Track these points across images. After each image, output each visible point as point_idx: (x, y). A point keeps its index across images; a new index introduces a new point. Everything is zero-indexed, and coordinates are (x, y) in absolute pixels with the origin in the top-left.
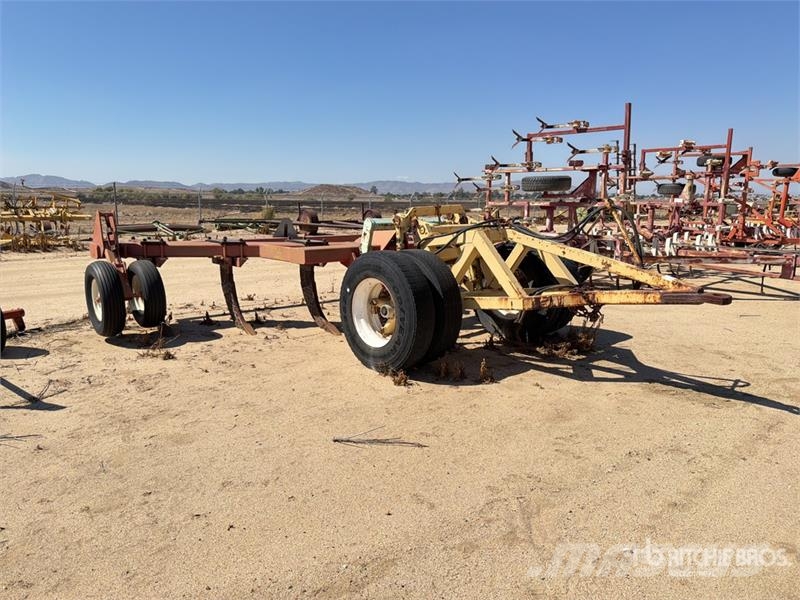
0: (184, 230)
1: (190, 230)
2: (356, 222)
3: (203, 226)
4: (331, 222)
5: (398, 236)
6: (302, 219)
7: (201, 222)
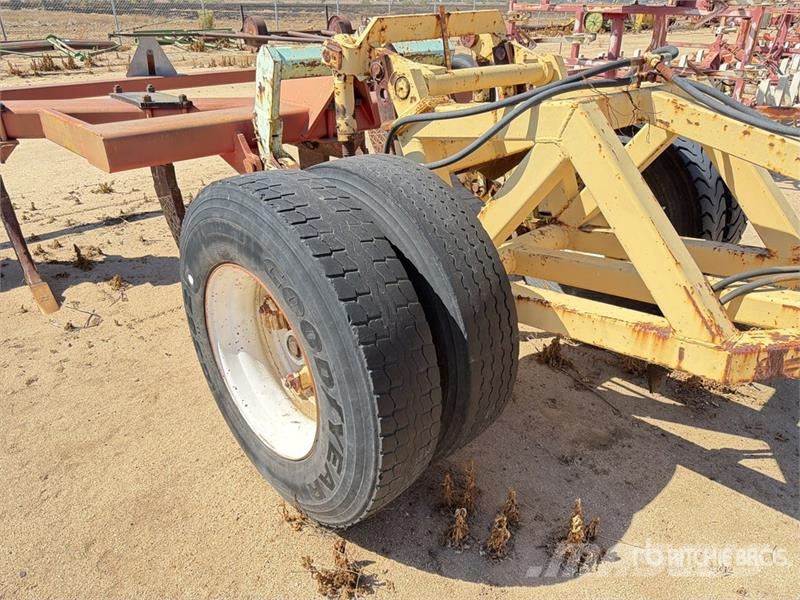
0: (90, 47)
1: (100, 48)
2: (319, 33)
3: (116, 40)
4: (285, 34)
5: (339, 101)
6: (246, 29)
7: (111, 36)
